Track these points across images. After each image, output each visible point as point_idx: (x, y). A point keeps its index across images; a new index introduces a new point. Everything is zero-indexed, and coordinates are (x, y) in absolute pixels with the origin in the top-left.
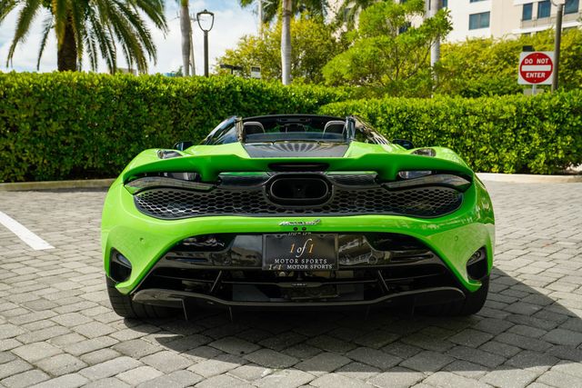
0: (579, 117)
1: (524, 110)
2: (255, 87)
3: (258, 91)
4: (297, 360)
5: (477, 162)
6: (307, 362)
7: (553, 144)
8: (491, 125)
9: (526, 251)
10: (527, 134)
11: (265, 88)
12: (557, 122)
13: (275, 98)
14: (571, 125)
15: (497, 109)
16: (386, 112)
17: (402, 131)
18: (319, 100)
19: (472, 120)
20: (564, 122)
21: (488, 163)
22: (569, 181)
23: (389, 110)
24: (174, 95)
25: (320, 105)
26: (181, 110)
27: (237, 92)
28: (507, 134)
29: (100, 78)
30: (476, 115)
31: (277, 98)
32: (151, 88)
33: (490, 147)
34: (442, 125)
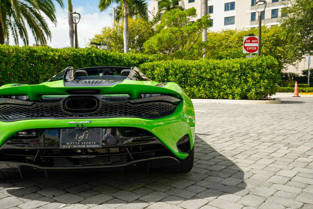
0: (271, 70)
1: (244, 66)
2: (103, 54)
3: (105, 56)
4: (83, 199)
5: (221, 94)
6: (88, 200)
7: (259, 84)
8: (228, 74)
9: (231, 139)
10: (246, 79)
11: (109, 55)
12: (260, 72)
13: (115, 60)
14: (267, 74)
15: (230, 66)
16: (174, 67)
17: (182, 77)
18: (139, 61)
19: (218, 72)
20: (263, 72)
21: (227, 94)
22: (267, 103)
23: (175, 66)
24: (57, 58)
25: (140, 64)
26: (61, 66)
27: (93, 57)
28: (236, 79)
29: (14, 48)
30: (220, 69)
31: (116, 60)
32: (43, 54)
33: (228, 86)
34: (203, 74)
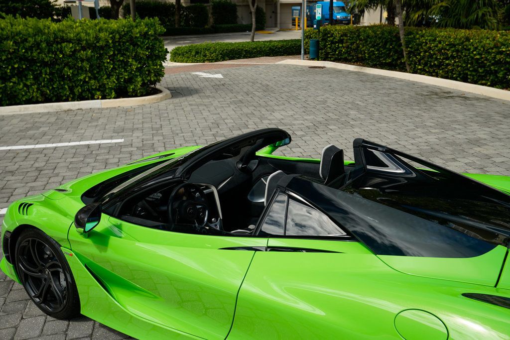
21: (89, 90)
30: (70, 42)
33: (90, 75)
34: (32, 53)
